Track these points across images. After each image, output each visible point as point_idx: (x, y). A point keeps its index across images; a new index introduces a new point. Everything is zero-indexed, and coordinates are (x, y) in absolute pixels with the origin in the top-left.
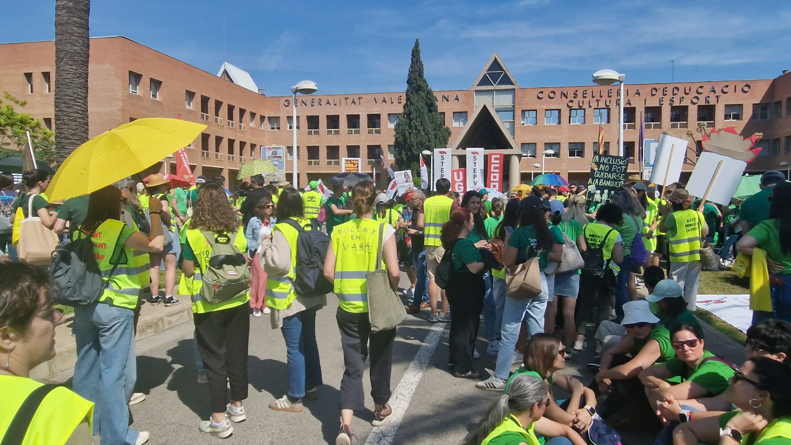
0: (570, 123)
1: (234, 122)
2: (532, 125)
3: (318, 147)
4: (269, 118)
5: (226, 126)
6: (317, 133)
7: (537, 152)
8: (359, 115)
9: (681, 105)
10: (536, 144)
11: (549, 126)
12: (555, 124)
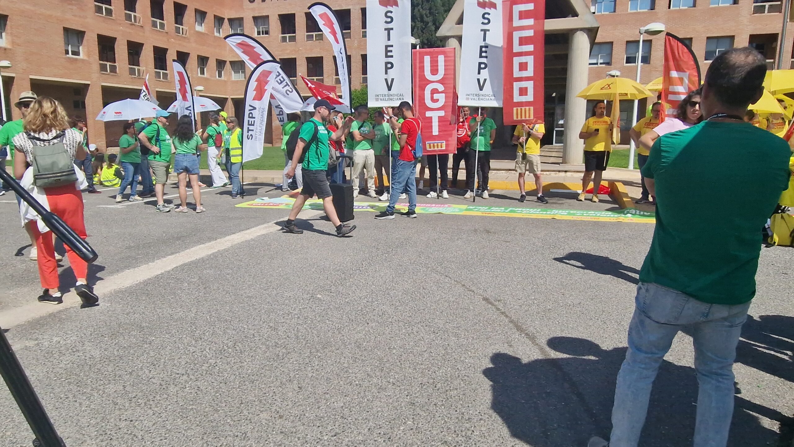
0: (669, 8)
1: (165, 22)
2: (607, 13)
3: (295, 59)
4: (230, 20)
5: (148, 27)
6: (293, 39)
7: (614, 56)
8: (349, 10)
10: (612, 43)
11: (635, 13)
12: (646, 10)
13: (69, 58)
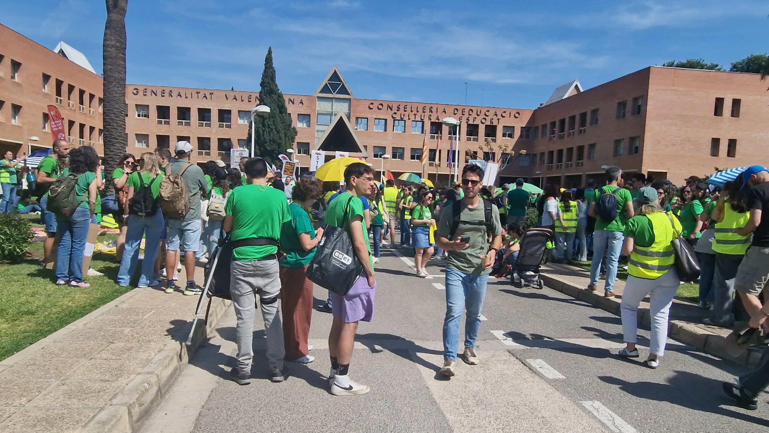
0: (393, 131)
1: (84, 107)
2: (364, 130)
3: (169, 136)
5: (77, 111)
6: (167, 123)
8: (210, 109)
9: (474, 123)
11: (377, 132)
12: (382, 131)
13: (44, 132)
